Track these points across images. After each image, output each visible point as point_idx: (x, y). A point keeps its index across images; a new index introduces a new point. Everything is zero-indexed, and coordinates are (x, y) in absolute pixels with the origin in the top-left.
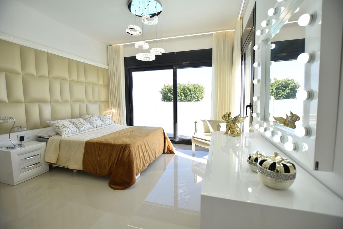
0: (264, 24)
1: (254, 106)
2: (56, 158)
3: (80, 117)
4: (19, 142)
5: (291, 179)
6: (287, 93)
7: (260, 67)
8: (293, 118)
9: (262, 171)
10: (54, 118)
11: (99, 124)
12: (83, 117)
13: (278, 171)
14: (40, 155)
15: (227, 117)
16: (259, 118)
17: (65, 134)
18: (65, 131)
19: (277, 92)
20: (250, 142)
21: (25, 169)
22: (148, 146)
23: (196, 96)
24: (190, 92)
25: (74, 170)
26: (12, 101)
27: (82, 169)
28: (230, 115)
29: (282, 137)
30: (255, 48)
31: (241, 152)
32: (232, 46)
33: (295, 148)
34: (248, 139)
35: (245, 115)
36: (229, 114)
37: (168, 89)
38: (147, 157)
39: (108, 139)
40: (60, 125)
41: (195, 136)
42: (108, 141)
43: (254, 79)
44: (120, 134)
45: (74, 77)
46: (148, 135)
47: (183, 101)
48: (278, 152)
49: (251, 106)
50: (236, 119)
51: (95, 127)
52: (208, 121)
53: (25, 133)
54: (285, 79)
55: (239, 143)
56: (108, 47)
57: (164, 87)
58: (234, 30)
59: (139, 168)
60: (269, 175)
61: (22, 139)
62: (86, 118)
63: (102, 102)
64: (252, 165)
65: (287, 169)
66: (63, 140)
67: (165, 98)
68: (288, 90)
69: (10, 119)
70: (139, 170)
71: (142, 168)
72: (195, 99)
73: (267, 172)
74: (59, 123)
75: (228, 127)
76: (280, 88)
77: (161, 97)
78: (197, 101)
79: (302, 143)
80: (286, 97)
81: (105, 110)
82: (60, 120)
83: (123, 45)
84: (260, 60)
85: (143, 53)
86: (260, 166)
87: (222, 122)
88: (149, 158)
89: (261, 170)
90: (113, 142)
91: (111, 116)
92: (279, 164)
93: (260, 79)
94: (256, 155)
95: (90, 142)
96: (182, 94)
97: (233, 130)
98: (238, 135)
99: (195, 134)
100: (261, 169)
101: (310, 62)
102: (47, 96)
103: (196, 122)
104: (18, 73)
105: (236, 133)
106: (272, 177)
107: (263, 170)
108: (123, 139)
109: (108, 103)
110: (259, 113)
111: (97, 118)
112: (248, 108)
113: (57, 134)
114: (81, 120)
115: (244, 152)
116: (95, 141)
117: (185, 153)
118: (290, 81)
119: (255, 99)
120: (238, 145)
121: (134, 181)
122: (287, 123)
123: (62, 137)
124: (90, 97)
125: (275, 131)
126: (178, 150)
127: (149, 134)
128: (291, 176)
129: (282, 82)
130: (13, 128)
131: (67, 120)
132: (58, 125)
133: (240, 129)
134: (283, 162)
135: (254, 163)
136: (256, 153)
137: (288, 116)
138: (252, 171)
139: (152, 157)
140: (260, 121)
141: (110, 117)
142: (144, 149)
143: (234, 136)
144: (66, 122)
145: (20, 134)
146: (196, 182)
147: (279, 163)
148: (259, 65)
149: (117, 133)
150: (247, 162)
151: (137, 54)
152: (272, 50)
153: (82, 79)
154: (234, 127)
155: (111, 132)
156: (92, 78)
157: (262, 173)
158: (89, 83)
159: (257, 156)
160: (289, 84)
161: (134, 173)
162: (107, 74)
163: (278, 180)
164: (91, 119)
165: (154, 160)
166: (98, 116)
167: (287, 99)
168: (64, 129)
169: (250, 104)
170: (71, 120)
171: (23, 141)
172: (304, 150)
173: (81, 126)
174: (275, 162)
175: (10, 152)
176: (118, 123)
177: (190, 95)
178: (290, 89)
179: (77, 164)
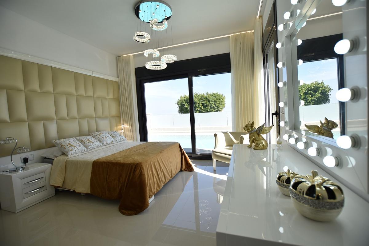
0: (287, 16)
1: (281, 113)
2: (62, 181)
3: (89, 135)
4: (21, 164)
5: (338, 208)
6: (317, 98)
7: (286, 67)
8: (329, 125)
9: (297, 197)
10: (61, 137)
11: (109, 141)
12: (92, 134)
13: (318, 197)
14: (44, 177)
15: (250, 128)
16: (288, 127)
17: (71, 154)
18: (71, 150)
19: (305, 97)
20: (279, 155)
21: (28, 194)
22: (162, 163)
23: (216, 106)
24: (209, 102)
25: (82, 194)
26: (14, 120)
27: (90, 192)
28: (253, 125)
29: (319, 150)
30: (279, 46)
31: (268, 168)
32: (251, 48)
33: (337, 163)
34: (276, 152)
35: (271, 124)
36: (251, 124)
37: (184, 100)
38: (161, 176)
39: (118, 158)
40: (66, 144)
41: (215, 150)
42: (117, 159)
43: (279, 82)
44: (131, 152)
45: (82, 92)
46: (163, 152)
47: (202, 112)
48: (316, 171)
49: (277, 114)
50: (261, 130)
51: (105, 145)
52: (230, 132)
53: (29, 155)
54: (314, 82)
55: (266, 157)
56: (117, 58)
57: (181, 98)
58: (253, 31)
59: (152, 190)
60: (306, 202)
61: (25, 161)
62: (95, 135)
63: (113, 117)
64: (283, 187)
65: (331, 194)
66: (70, 160)
67: (182, 110)
68: (318, 95)
69: (12, 139)
70: (153, 192)
71: (157, 189)
72: (215, 109)
73: (304, 199)
74: (65, 142)
75: (252, 139)
76: (309, 93)
77: (178, 109)
78: (217, 111)
79: (347, 157)
80: (317, 102)
81: (117, 126)
82: (66, 139)
83: (133, 55)
84: (285, 59)
85: (153, 62)
86: (294, 190)
87: (245, 134)
88: (163, 177)
89: (295, 196)
90: (122, 161)
91: (122, 131)
92: (320, 188)
93: (286, 81)
94: (287, 173)
95: (97, 162)
96: (201, 104)
97: (258, 142)
98: (264, 148)
99: (215, 148)
100: (295, 194)
101: (353, 51)
102: (53, 114)
103: (215, 135)
104: (20, 90)
105: (261, 146)
106: (311, 206)
107: (298, 195)
108: (134, 157)
109: (119, 118)
110: (288, 121)
111: (107, 135)
112: (274, 116)
113: (63, 154)
114: (90, 138)
115: (273, 168)
116: (104, 160)
117: (205, 170)
118: (320, 84)
119: (281, 105)
120: (265, 159)
121: (147, 204)
122: (322, 131)
123: (69, 157)
124: (100, 113)
125: (308, 141)
126: (197, 166)
127: (163, 150)
128: (338, 204)
129: (311, 86)
130: (14, 149)
131: (74, 138)
132: (64, 144)
133: (266, 141)
134: (325, 184)
135: (285, 185)
136: (287, 171)
137: (323, 123)
138: (284, 195)
139: (168, 176)
140: (289, 130)
141: (122, 133)
142: (158, 167)
143: (259, 149)
144: (72, 141)
145: (24, 156)
146: (219, 203)
147: (320, 185)
148: (284, 65)
149: (129, 151)
150: (277, 183)
151: (147, 63)
152: (298, 47)
153: (90, 93)
154: (259, 139)
155: (121, 150)
156: (101, 92)
157: (296, 199)
158: (98, 98)
159: (289, 175)
160: (320, 88)
161: (147, 195)
162: (117, 86)
163: (320, 210)
164: (101, 136)
165: (170, 179)
166: (108, 133)
167: (317, 104)
168: (70, 149)
169: (276, 111)
170: (78, 138)
171: (27, 164)
172: (350, 166)
173: (89, 144)
174: (314, 184)
175: (11, 176)
176: (131, 139)
177: (209, 106)
178: (320, 94)
179: (84, 187)
